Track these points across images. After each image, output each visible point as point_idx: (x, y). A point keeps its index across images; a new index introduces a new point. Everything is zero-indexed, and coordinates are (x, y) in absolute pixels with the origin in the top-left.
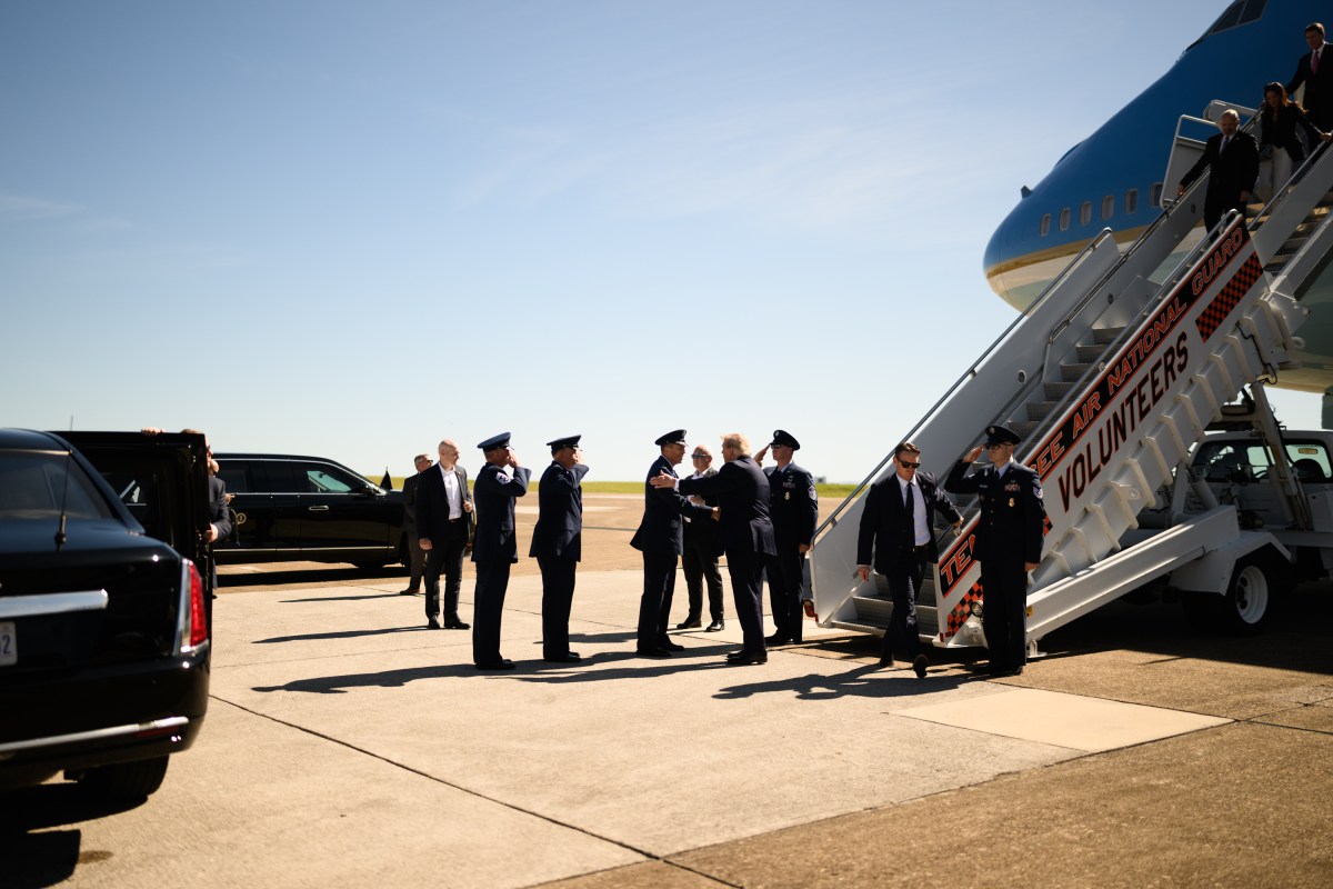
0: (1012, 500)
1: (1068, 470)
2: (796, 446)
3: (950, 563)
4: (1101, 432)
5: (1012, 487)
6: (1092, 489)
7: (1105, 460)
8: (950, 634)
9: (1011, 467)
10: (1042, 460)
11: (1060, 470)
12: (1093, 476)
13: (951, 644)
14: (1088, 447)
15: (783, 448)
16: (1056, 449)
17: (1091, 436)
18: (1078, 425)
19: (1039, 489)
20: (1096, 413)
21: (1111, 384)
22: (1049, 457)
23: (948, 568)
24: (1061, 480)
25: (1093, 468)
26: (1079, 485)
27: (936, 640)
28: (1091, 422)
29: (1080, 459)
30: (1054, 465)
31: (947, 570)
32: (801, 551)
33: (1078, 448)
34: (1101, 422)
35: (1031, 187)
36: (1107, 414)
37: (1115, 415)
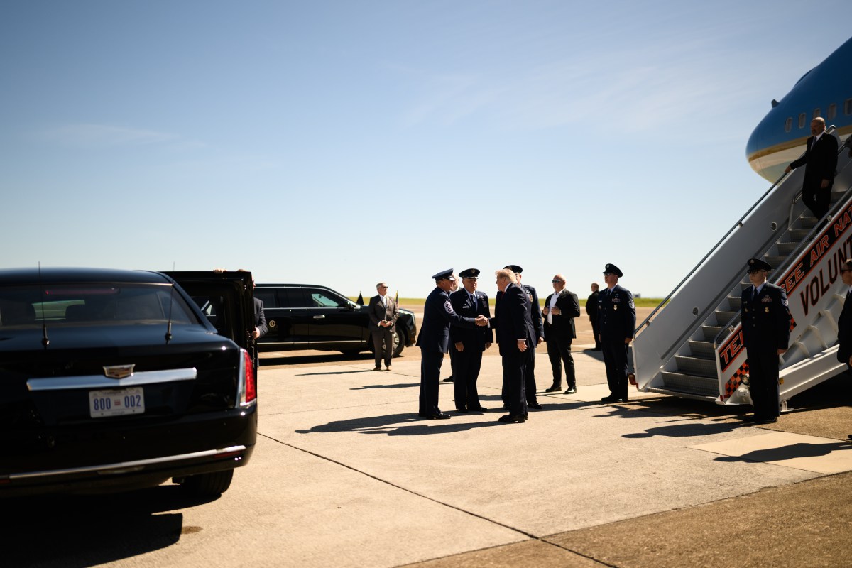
0: (767, 308)
1: (807, 287)
2: (620, 274)
3: (726, 350)
4: (829, 262)
5: (766, 300)
6: (823, 300)
7: (833, 280)
8: (727, 396)
9: (765, 286)
10: (789, 281)
11: (802, 287)
12: (824, 291)
13: (728, 403)
14: (821, 272)
15: (612, 276)
16: (798, 273)
17: (823, 265)
18: (813, 258)
19: (785, 299)
20: (826, 250)
21: (836, 229)
22: (793, 279)
23: (725, 353)
24: (802, 294)
25: (825, 286)
26: (815, 297)
27: (718, 400)
28: (822, 255)
29: (815, 280)
30: (797, 284)
31: (725, 354)
32: (626, 342)
33: (814, 273)
34: (829, 255)
35: (778, 100)
36: (834, 250)
37: (839, 250)
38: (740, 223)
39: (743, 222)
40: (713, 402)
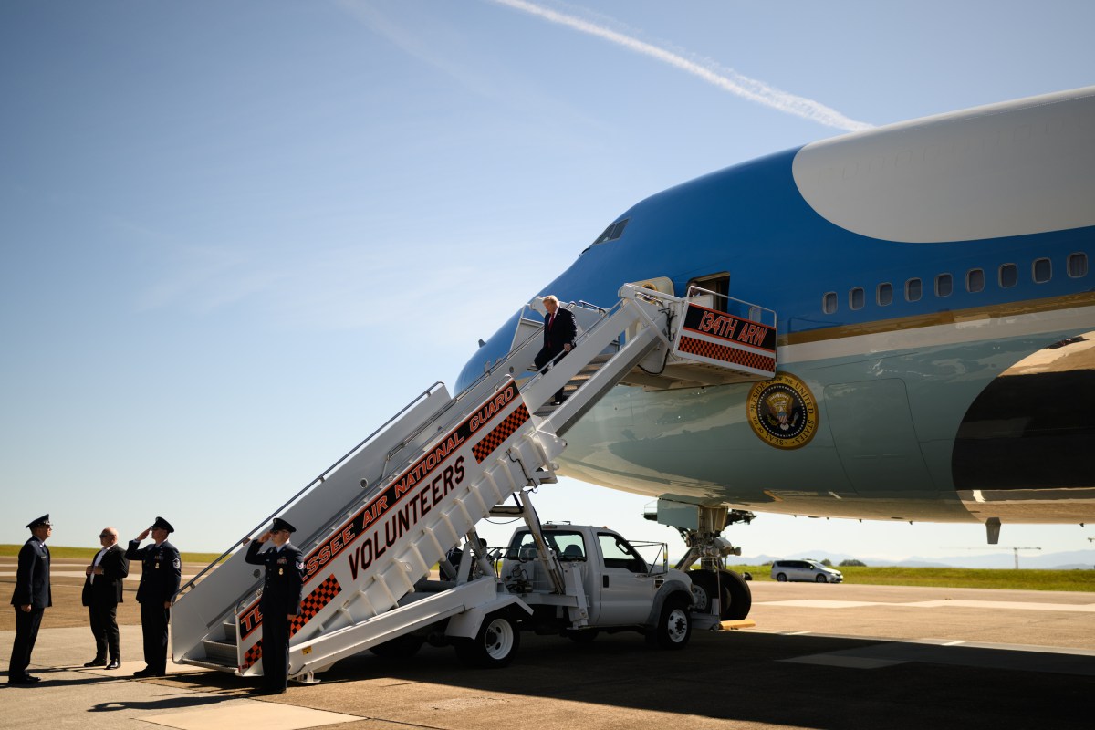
0: (281, 570)
1: (358, 550)
2: (171, 530)
3: (249, 615)
4: (387, 524)
5: (282, 561)
6: (377, 565)
7: (390, 544)
8: (246, 667)
9: (285, 547)
10: (335, 544)
11: (351, 550)
12: (378, 554)
13: (249, 673)
14: (376, 534)
15: (160, 530)
16: (347, 535)
17: (379, 526)
18: (367, 519)
19: (300, 563)
20: (384, 511)
21: (398, 489)
22: (341, 541)
23: (247, 618)
24: (350, 557)
25: (379, 549)
26: (367, 561)
27: (237, 671)
28: (378, 517)
29: (368, 542)
30: (345, 547)
31: (247, 620)
32: (166, 606)
33: (368, 534)
34: (388, 517)
35: (485, 341)
36: (394, 511)
37: (400, 513)
38: (321, 478)
39: (325, 477)
40: (233, 674)
